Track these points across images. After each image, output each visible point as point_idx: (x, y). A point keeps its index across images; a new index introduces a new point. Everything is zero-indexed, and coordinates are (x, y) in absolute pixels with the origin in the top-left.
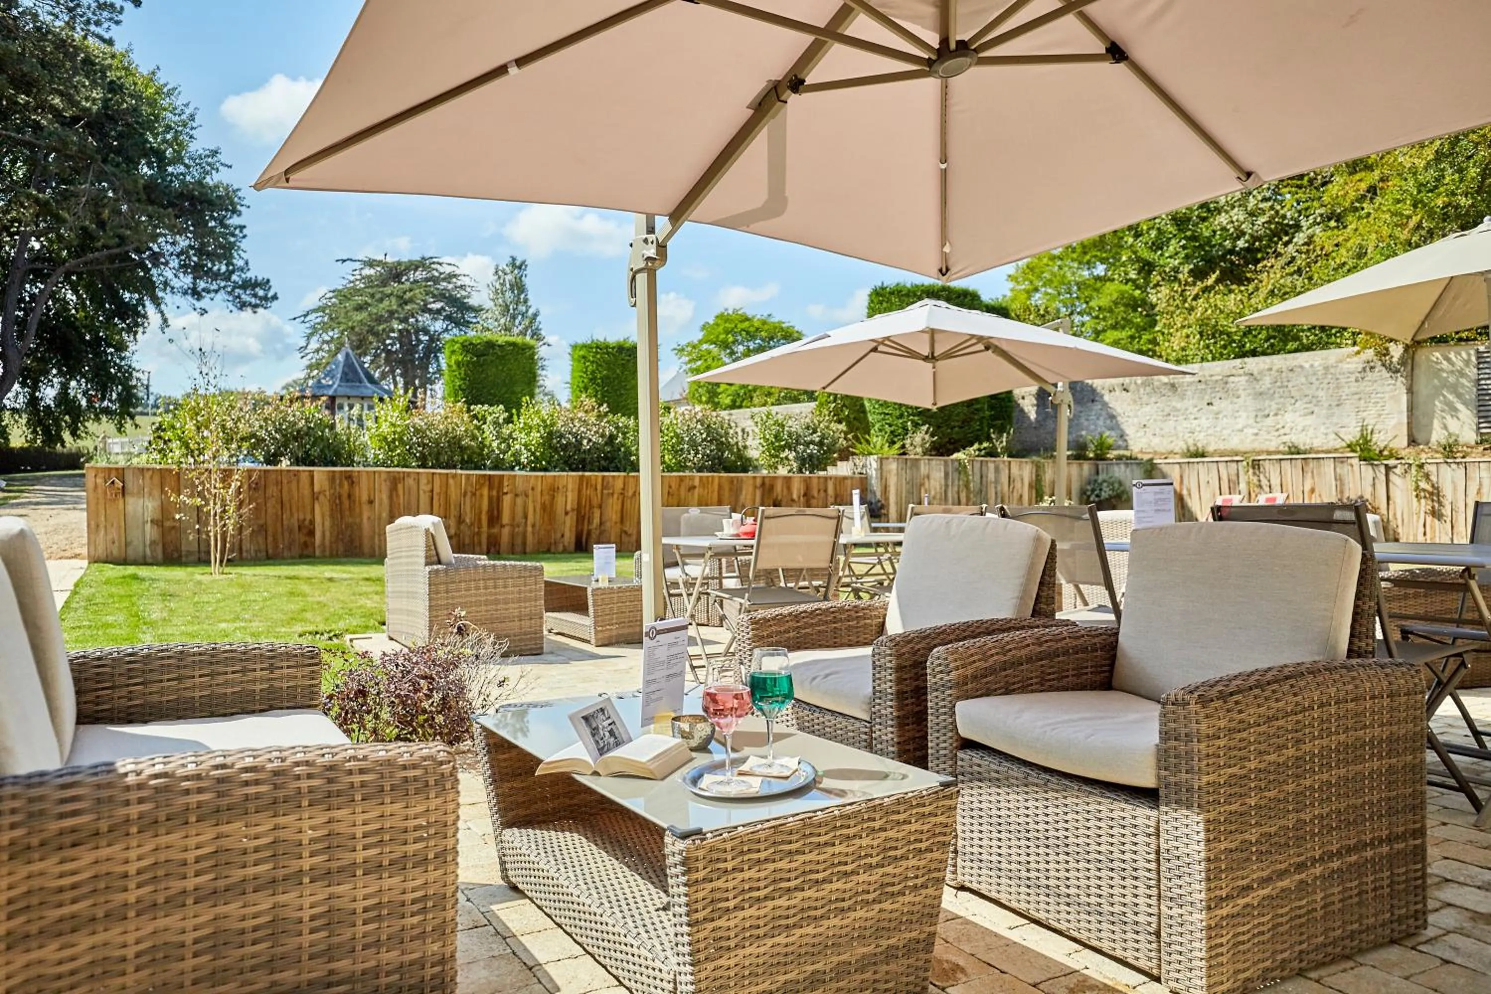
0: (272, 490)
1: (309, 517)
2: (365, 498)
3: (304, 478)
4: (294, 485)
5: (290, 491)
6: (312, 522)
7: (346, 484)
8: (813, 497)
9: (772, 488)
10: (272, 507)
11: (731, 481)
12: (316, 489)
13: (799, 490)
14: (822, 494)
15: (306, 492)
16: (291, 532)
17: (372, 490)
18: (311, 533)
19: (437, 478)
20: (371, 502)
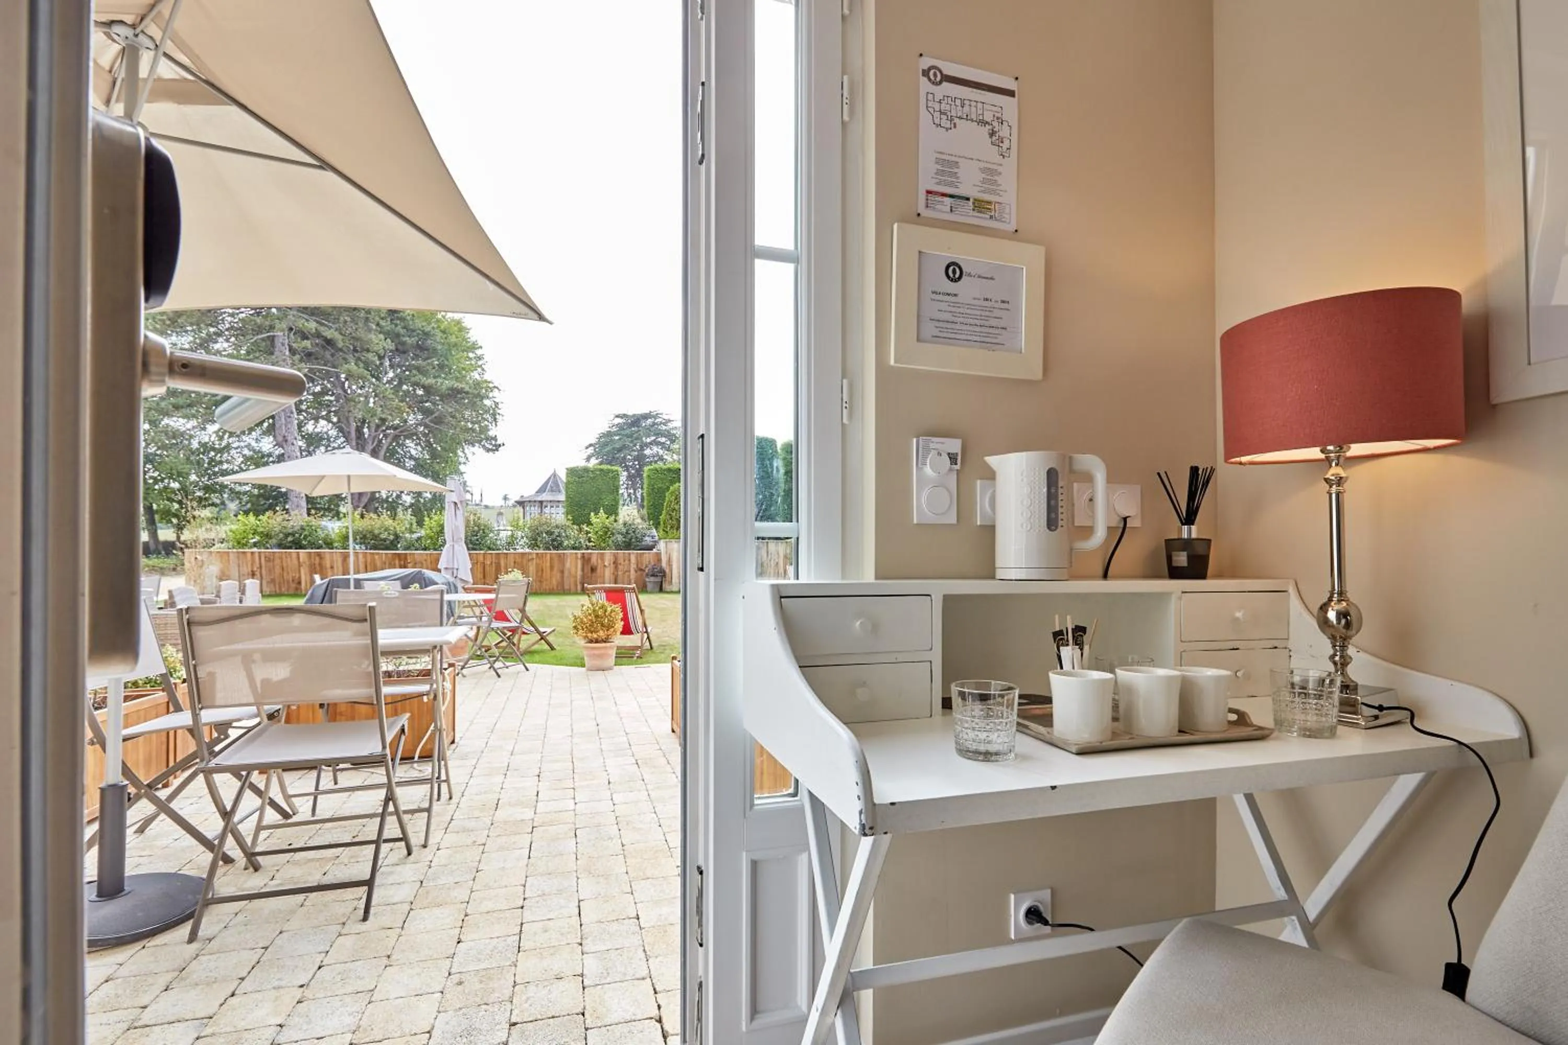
0: (277, 561)
1: (297, 575)
2: (328, 566)
3: (294, 556)
4: (289, 559)
5: (287, 562)
6: (300, 577)
7: (317, 559)
8: (620, 564)
9: (589, 559)
10: (278, 570)
11: (559, 555)
12: (301, 560)
13: (610, 560)
14: (627, 562)
15: (295, 562)
16: (288, 582)
17: (332, 561)
18: (300, 583)
19: (368, 555)
20: (332, 567)
